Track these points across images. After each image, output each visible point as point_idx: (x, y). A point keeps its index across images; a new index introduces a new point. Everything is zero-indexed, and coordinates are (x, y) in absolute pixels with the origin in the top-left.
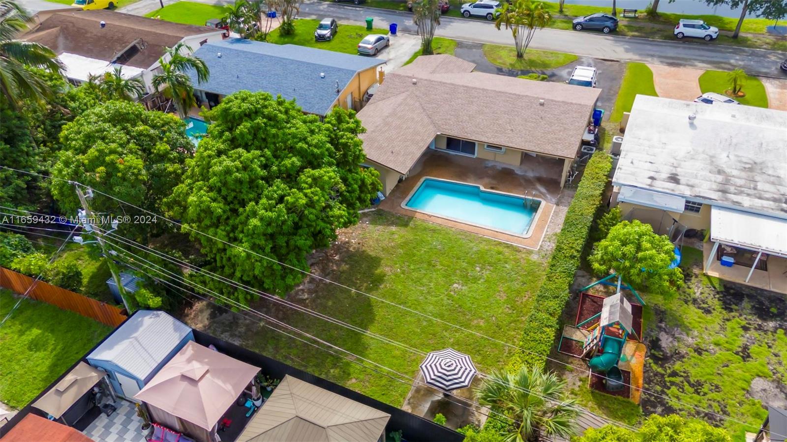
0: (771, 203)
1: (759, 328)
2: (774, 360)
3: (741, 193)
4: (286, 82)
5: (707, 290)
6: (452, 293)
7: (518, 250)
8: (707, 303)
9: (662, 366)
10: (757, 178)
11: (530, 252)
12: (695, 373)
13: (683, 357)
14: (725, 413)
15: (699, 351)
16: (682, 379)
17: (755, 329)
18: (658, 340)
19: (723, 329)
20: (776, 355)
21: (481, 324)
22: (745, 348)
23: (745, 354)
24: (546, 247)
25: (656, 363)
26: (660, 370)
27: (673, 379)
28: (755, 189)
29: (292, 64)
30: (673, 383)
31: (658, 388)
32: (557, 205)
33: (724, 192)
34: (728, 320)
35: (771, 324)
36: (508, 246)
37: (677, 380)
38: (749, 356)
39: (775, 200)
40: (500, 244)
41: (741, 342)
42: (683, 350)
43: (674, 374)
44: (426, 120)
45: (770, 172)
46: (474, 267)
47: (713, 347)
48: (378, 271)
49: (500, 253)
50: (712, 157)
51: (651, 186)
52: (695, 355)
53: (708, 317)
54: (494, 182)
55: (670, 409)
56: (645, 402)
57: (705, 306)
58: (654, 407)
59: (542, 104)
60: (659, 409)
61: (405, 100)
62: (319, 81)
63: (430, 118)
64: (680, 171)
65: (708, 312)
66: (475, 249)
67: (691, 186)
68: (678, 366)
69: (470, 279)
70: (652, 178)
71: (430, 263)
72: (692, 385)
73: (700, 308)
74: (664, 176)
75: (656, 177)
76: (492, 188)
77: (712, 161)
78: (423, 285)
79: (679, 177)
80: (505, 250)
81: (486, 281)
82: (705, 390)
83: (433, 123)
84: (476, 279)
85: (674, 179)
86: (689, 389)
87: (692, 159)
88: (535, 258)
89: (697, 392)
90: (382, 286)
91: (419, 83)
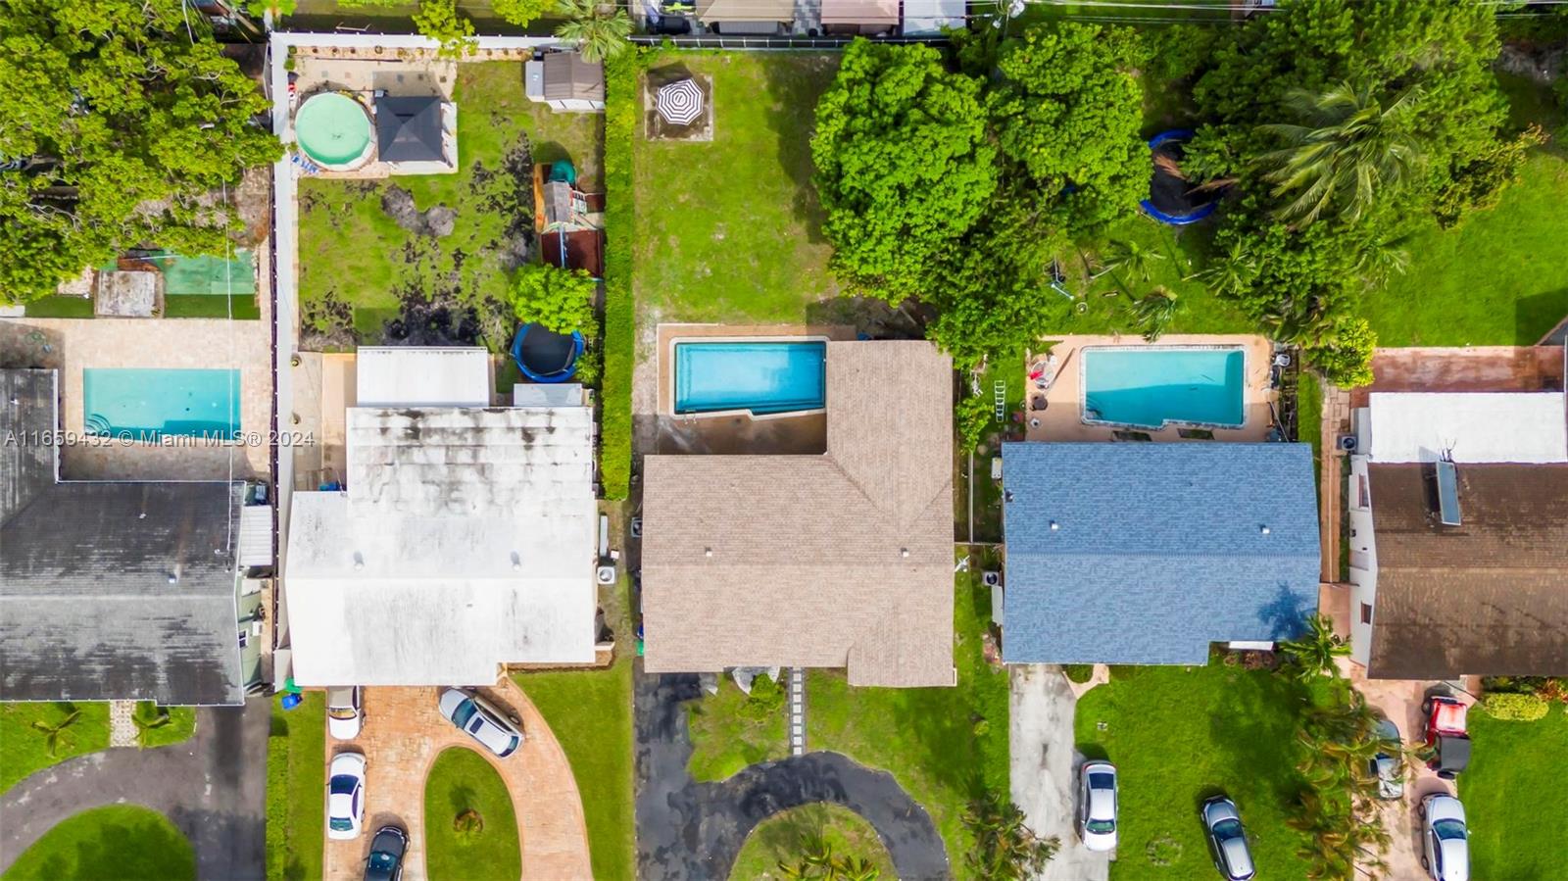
0: (433, 426)
1: (445, 295)
2: (436, 262)
3: (461, 434)
5: (490, 331)
6: (721, 224)
7: (680, 317)
8: (491, 312)
9: (521, 214)
10: (444, 470)
11: (665, 318)
12: (494, 217)
13: (505, 233)
14: (472, 186)
15: (494, 245)
16: (506, 207)
17: (448, 293)
18: (527, 245)
19: (475, 283)
20: (434, 267)
21: (681, 197)
22: (458, 266)
23: (458, 257)
24: (651, 334)
25: (526, 215)
26: (522, 209)
28: (448, 447)
29: (1124, 543)
30: (511, 199)
31: (522, 188)
32: (656, 417)
33: (478, 430)
34: (472, 296)
35: (436, 306)
36: (690, 319)
37: (511, 203)
38: (455, 256)
39: (429, 432)
40: (699, 320)
41: (462, 273)
42: (506, 240)
43: (511, 210)
46: (712, 270)
47: (483, 255)
48: (805, 223)
49: (695, 304)
50: (491, 502)
51: (551, 414)
52: (496, 239)
53: (488, 292)
54: (741, 435)
55: (512, 170)
56: (530, 169)
57: (492, 307)
58: (524, 168)
59: (708, 549)
60: (520, 166)
61: (900, 504)
62: (1052, 513)
63: (849, 480)
64: (522, 457)
65: (489, 300)
66: (721, 300)
67: (511, 429)
68: (509, 219)
69: (712, 252)
70: (551, 430)
71: (758, 257)
72: (498, 204)
73: (495, 302)
74: (539, 441)
75: (547, 435)
76: (738, 420)
77: (491, 491)
78: (753, 223)
79: (524, 443)
80: (690, 311)
81: (694, 255)
82: (487, 203)
83: (842, 471)
84: (706, 256)
85: (528, 436)
86: (500, 199)
87: (512, 490)
88: (657, 313)
89: (493, 197)
90: (792, 206)
91: (897, 552)
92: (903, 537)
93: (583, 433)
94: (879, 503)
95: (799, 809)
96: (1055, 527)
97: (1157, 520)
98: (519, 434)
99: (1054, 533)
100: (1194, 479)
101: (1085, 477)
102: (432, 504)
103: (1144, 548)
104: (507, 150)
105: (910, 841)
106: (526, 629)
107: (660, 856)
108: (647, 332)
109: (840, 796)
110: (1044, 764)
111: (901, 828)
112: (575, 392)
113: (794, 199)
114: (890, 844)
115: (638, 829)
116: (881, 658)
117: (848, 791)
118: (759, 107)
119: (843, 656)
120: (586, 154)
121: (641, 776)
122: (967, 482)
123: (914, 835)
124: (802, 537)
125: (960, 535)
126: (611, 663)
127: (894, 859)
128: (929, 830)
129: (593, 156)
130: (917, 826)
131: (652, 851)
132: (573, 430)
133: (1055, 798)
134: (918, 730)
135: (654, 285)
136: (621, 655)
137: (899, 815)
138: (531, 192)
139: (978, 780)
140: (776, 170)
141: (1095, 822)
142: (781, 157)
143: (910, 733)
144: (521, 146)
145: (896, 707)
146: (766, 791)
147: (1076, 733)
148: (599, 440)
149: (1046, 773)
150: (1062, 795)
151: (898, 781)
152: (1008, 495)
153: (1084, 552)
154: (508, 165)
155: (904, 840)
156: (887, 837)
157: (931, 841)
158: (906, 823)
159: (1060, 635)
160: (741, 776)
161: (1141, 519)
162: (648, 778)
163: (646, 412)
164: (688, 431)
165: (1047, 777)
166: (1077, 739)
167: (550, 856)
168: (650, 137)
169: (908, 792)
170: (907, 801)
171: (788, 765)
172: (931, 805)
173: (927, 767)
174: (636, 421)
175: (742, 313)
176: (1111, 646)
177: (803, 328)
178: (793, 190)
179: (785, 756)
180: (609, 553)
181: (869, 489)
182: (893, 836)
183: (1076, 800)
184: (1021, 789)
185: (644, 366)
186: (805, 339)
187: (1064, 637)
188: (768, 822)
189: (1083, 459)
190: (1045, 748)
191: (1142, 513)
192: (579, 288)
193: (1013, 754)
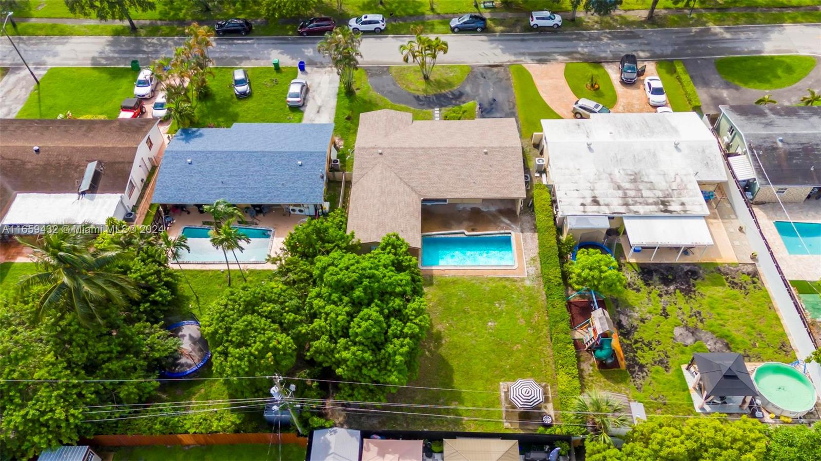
0: (654, 206)
1: (667, 293)
2: (680, 312)
3: (635, 203)
4: (270, 177)
5: (633, 274)
6: (491, 331)
7: (514, 281)
8: (635, 284)
9: (628, 339)
10: (641, 187)
11: (523, 280)
12: (647, 337)
13: (637, 328)
14: (668, 357)
15: (643, 321)
16: (640, 343)
17: (666, 294)
18: (620, 321)
19: (650, 300)
20: (680, 309)
21: (520, 348)
22: (664, 309)
23: (665, 314)
24: (530, 272)
25: (625, 338)
26: (628, 342)
27: (636, 345)
28: (642, 197)
29: (264, 156)
30: (637, 348)
31: (632, 354)
32: (522, 232)
33: (626, 204)
34: (650, 293)
35: (672, 288)
36: (507, 279)
37: (639, 345)
38: (668, 315)
39: (656, 204)
40: (501, 279)
41: (661, 306)
42: (635, 323)
43: (636, 342)
44: (408, 189)
45: (646, 180)
46: (494, 305)
47: (648, 315)
48: (435, 331)
49: (505, 287)
50: (610, 174)
51: (584, 212)
52: (642, 324)
53: (640, 294)
54: (471, 224)
55: (642, 367)
56: (629, 367)
57: (636, 287)
58: (634, 367)
59: (486, 153)
60: (637, 368)
61: (382, 173)
62: (300, 170)
63: (409, 186)
64: (597, 193)
65: (638, 290)
66: (488, 289)
67: (607, 205)
68: (636, 336)
69: (496, 316)
70: (583, 205)
71: (465, 312)
72: (647, 346)
73: (634, 289)
74: (589, 200)
75: (585, 203)
76: (473, 230)
77: (612, 179)
78: (469, 331)
79: (597, 199)
80: (507, 283)
81: (507, 313)
82: (654, 346)
83: (413, 190)
84: (500, 313)
85: (596, 202)
86: (646, 349)
87: (600, 179)
88: (528, 283)
89: (651, 349)
90: (443, 342)
91: (385, 153)
92: (381, 159)
93: (563, 203)
94: (393, 175)
95: (435, 93)
96: (300, 163)
97: (245, 166)
98: (601, 202)
99: (301, 160)
100: (221, 185)
102: (644, 173)
103: (255, 154)
104: (648, 379)
105: (385, 85)
106: (579, 128)
108: (533, 272)
109: (417, 98)
110: (320, 107)
112: (571, 224)
115: (512, 87)
116: (395, 120)
117: (414, 100)
118: (468, 404)
119: (414, 122)
120: (590, 376)
122: (344, 202)
123: (383, 86)
124: (436, 159)
125: (349, 183)
129: (585, 374)
132: (570, 204)
133: (317, 97)
135: (531, 297)
136: (529, 139)
137: (390, 92)
138: (625, 352)
139: (351, 101)
140: (454, 363)
142: (452, 371)
144: (639, 382)
146: (452, 99)
148: (554, 202)
150: (313, 98)
152: (322, 177)
153: (286, 152)
154: (645, 369)
155: (388, 85)
156: (396, 86)
158: (387, 90)
160: (464, 102)
161: (254, 167)
162: (509, 101)
163: (529, 234)
164: (502, 225)
165: (319, 103)
166: (302, 114)
167: (552, 79)
168: (546, 386)
169: (384, 97)
170: (385, 95)
171: (441, 106)
172: (374, 94)
174: (535, 229)
175: (473, 282)
177: (435, 273)
178: (443, 351)
179: (443, 109)
180: (541, 175)
181: (398, 181)
182: (394, 86)
184: (332, 100)
185: (533, 256)
186: (433, 268)
188: (450, 90)
189: (278, 195)
190: (318, 112)
191: (252, 170)
193: (334, 111)
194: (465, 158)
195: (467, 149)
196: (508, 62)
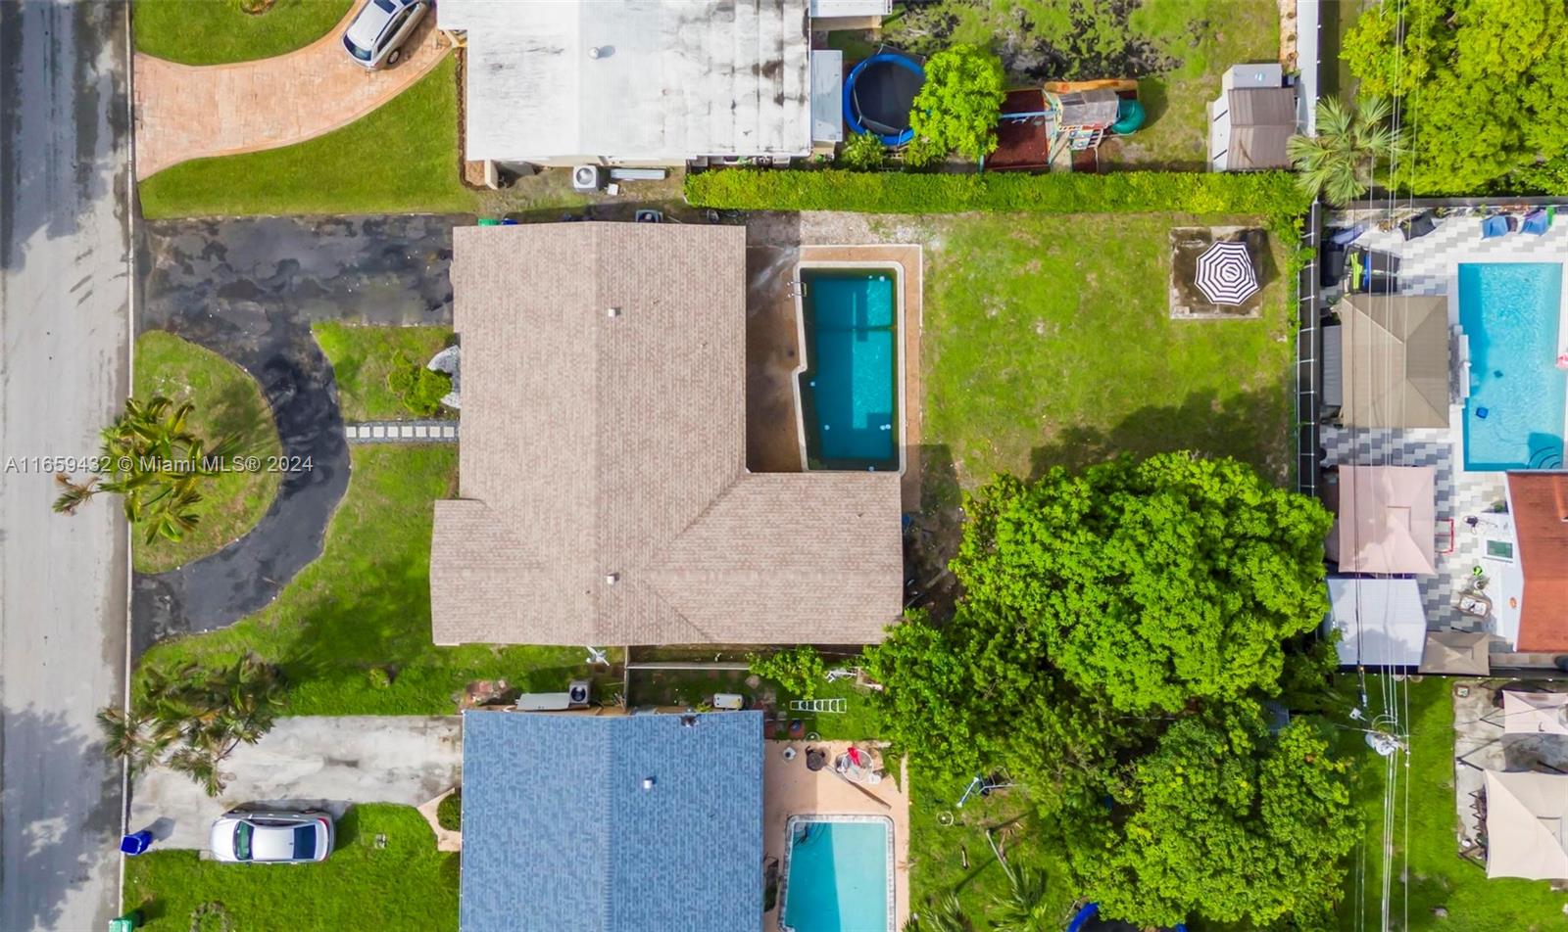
4: (689, 855)
5: (912, 22)
6: (1056, 330)
7: (930, 274)
8: (937, 24)
9: (1070, 63)
11: (930, 255)
12: (1065, 27)
13: (1044, 42)
15: (1027, 27)
16: (1079, 42)
18: (1028, 70)
21: (1094, 276)
24: (909, 237)
25: (1068, 69)
26: (1076, 64)
27: (1084, 50)
29: (625, 880)
30: (1090, 49)
31: (1104, 63)
32: (798, 243)
36: (928, 288)
37: (1084, 47)
40: (927, 300)
42: (1033, 43)
43: (1075, 49)
44: (725, 505)
46: (994, 319)
47: (1013, 12)
48: (1060, 443)
49: (948, 295)
50: (683, 20)
51: (802, 100)
52: (1035, 31)
53: (964, 18)
54: (774, 357)
55: (1129, 49)
56: (1130, 75)
57: (944, 24)
58: (1132, 65)
59: (618, 312)
60: (1134, 60)
61: (680, 571)
62: (666, 781)
63: (712, 503)
64: (743, 61)
65: (953, 21)
66: (954, 330)
67: (781, 45)
68: (1063, 47)
69: (1019, 318)
70: (780, 100)
71: (1013, 380)
72: (1083, 31)
73: (951, 29)
74: (765, 84)
75: (773, 94)
76: (793, 353)
77: (697, 19)
78: (1059, 373)
79: (762, 63)
80: (939, 290)
81: (1015, 293)
82: (1085, 18)
83: (724, 492)
84: (1014, 309)
85: (772, 69)
86: (1090, 33)
87: (699, 48)
88: (937, 244)
89: (1092, 25)
90: (1083, 425)
91: (614, 568)
92: (633, 576)
93: (776, 144)
94: (680, 544)
95: (273, 436)
96: (647, 784)
98: (774, 56)
99: (639, 784)
101: (715, 825)
104: (1156, 43)
105: (232, 581)
106: (512, 67)
107: (215, 249)
108: (910, 231)
109: (291, 487)
110: (331, 762)
111: (247, 567)
112: (832, 132)
113: (1091, 429)
114: (227, 555)
115: (251, 220)
116: (470, 545)
117: (298, 497)
118: (1217, 381)
119: (473, 494)
120: (1150, 149)
121: (319, 225)
122: (709, 660)
123: (238, 587)
124: (634, 438)
125: (637, 653)
126: (469, 185)
127: (206, 560)
128: (245, 608)
129: (1148, 157)
130: (251, 592)
131: (222, 238)
132: (780, 129)
133: (284, 777)
134: (377, 593)
135: (974, 241)
136: (480, 198)
137: (266, 566)
138: (1099, 75)
139: (311, 674)
140: (1132, 405)
141: (251, 831)
142: (1150, 410)
143: (373, 582)
144: (1161, 61)
145: (407, 563)
146: (299, 390)
147: (372, 805)
148: (765, 166)
149: (320, 765)
150: (291, 786)
151: (310, 565)
152: (691, 720)
153: (612, 825)
154: (1136, 44)
155: (232, 574)
156: (236, 551)
157: (230, 609)
158: (254, 576)
159: (500, 790)
160: (318, 357)
162: (316, 234)
163: (804, 230)
164: (777, 285)
165: (314, 766)
166: (364, 807)
167: (215, 105)
168: (1175, 233)
169: (295, 579)
170: (283, 579)
171: (334, 417)
172: (279, 611)
173: (328, 605)
174: (791, 216)
175: (937, 358)
176: (485, 859)
177: (917, 441)
178: (1105, 427)
179: (345, 414)
180: (615, 181)
181: (700, 531)
182: (236, 557)
183: (283, 805)
184: (297, 731)
185: (865, 227)
186: (902, 443)
187: (498, 795)
188: (258, 392)
189: (739, 822)
190: (353, 764)
192: (972, 137)
193: (346, 720)
194: (630, 363)
195: (604, 358)
196: (123, 218)
